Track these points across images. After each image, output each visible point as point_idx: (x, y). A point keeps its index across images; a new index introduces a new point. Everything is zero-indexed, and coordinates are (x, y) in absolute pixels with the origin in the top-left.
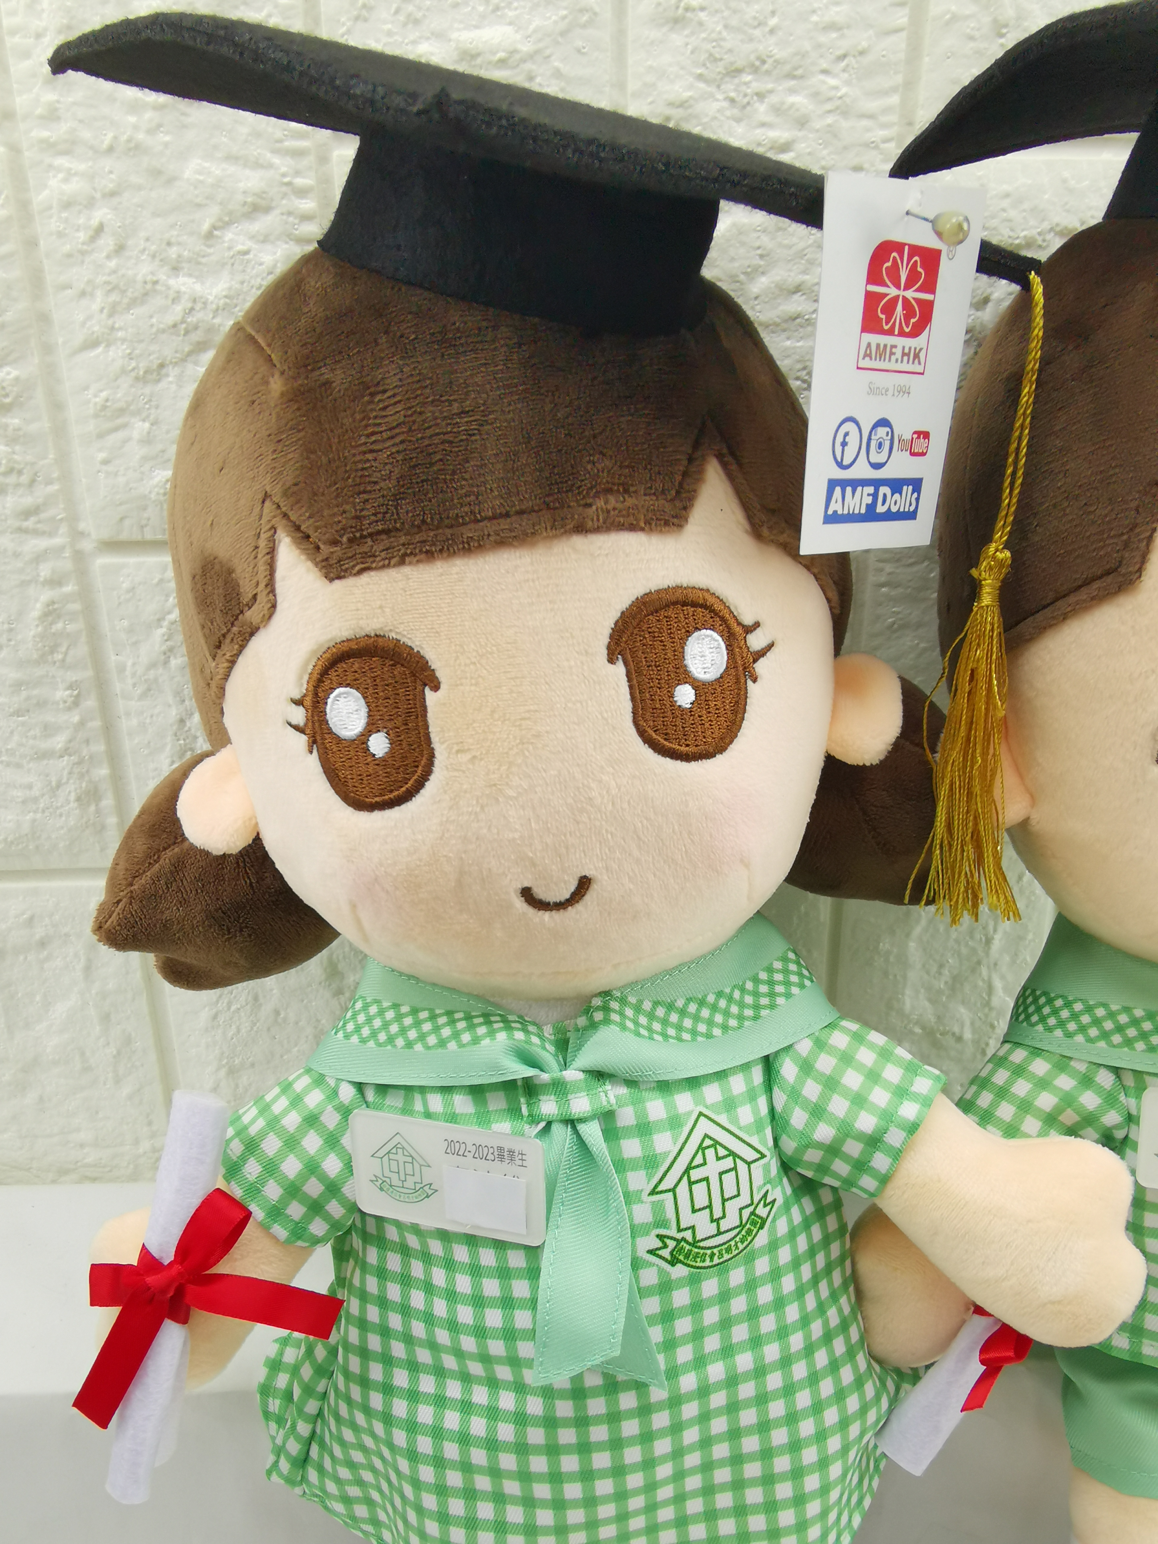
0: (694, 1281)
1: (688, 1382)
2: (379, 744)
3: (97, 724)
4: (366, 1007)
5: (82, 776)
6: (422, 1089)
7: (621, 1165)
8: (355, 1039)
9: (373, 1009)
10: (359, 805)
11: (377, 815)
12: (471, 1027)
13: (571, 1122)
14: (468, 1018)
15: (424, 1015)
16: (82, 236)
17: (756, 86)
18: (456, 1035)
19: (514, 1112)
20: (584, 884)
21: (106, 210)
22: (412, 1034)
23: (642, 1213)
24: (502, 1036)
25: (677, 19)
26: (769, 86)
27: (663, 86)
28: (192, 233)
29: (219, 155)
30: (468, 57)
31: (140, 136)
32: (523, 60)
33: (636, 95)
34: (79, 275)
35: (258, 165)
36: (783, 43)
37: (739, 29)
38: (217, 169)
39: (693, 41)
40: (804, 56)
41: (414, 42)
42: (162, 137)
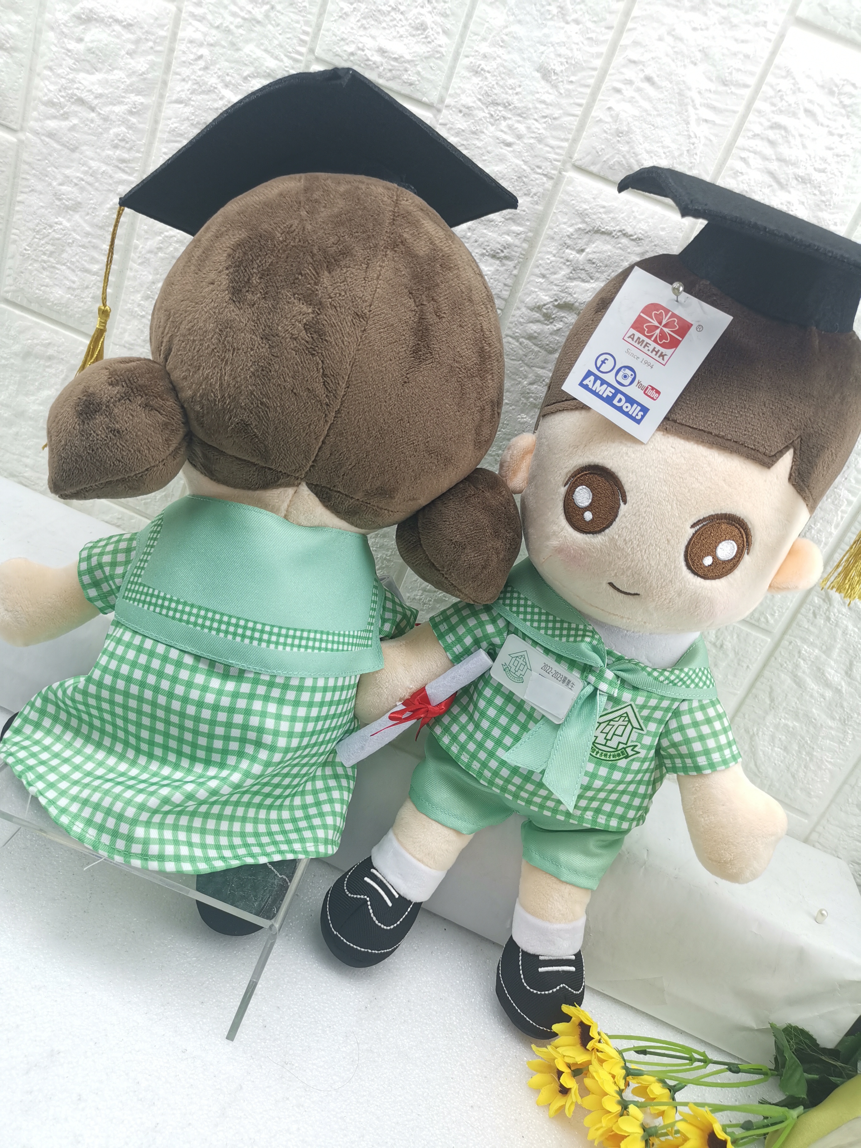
25: (477, 71)
26: (509, 116)
27: (463, 97)
28: (239, 74)
29: (262, 48)
30: (382, 51)
31: (232, 27)
32: (405, 62)
33: (451, 96)
34: (186, 71)
35: (276, 58)
36: (520, 100)
37: (502, 87)
38: (259, 53)
39: (481, 84)
40: (529, 109)
41: (361, 36)
42: (241, 31)
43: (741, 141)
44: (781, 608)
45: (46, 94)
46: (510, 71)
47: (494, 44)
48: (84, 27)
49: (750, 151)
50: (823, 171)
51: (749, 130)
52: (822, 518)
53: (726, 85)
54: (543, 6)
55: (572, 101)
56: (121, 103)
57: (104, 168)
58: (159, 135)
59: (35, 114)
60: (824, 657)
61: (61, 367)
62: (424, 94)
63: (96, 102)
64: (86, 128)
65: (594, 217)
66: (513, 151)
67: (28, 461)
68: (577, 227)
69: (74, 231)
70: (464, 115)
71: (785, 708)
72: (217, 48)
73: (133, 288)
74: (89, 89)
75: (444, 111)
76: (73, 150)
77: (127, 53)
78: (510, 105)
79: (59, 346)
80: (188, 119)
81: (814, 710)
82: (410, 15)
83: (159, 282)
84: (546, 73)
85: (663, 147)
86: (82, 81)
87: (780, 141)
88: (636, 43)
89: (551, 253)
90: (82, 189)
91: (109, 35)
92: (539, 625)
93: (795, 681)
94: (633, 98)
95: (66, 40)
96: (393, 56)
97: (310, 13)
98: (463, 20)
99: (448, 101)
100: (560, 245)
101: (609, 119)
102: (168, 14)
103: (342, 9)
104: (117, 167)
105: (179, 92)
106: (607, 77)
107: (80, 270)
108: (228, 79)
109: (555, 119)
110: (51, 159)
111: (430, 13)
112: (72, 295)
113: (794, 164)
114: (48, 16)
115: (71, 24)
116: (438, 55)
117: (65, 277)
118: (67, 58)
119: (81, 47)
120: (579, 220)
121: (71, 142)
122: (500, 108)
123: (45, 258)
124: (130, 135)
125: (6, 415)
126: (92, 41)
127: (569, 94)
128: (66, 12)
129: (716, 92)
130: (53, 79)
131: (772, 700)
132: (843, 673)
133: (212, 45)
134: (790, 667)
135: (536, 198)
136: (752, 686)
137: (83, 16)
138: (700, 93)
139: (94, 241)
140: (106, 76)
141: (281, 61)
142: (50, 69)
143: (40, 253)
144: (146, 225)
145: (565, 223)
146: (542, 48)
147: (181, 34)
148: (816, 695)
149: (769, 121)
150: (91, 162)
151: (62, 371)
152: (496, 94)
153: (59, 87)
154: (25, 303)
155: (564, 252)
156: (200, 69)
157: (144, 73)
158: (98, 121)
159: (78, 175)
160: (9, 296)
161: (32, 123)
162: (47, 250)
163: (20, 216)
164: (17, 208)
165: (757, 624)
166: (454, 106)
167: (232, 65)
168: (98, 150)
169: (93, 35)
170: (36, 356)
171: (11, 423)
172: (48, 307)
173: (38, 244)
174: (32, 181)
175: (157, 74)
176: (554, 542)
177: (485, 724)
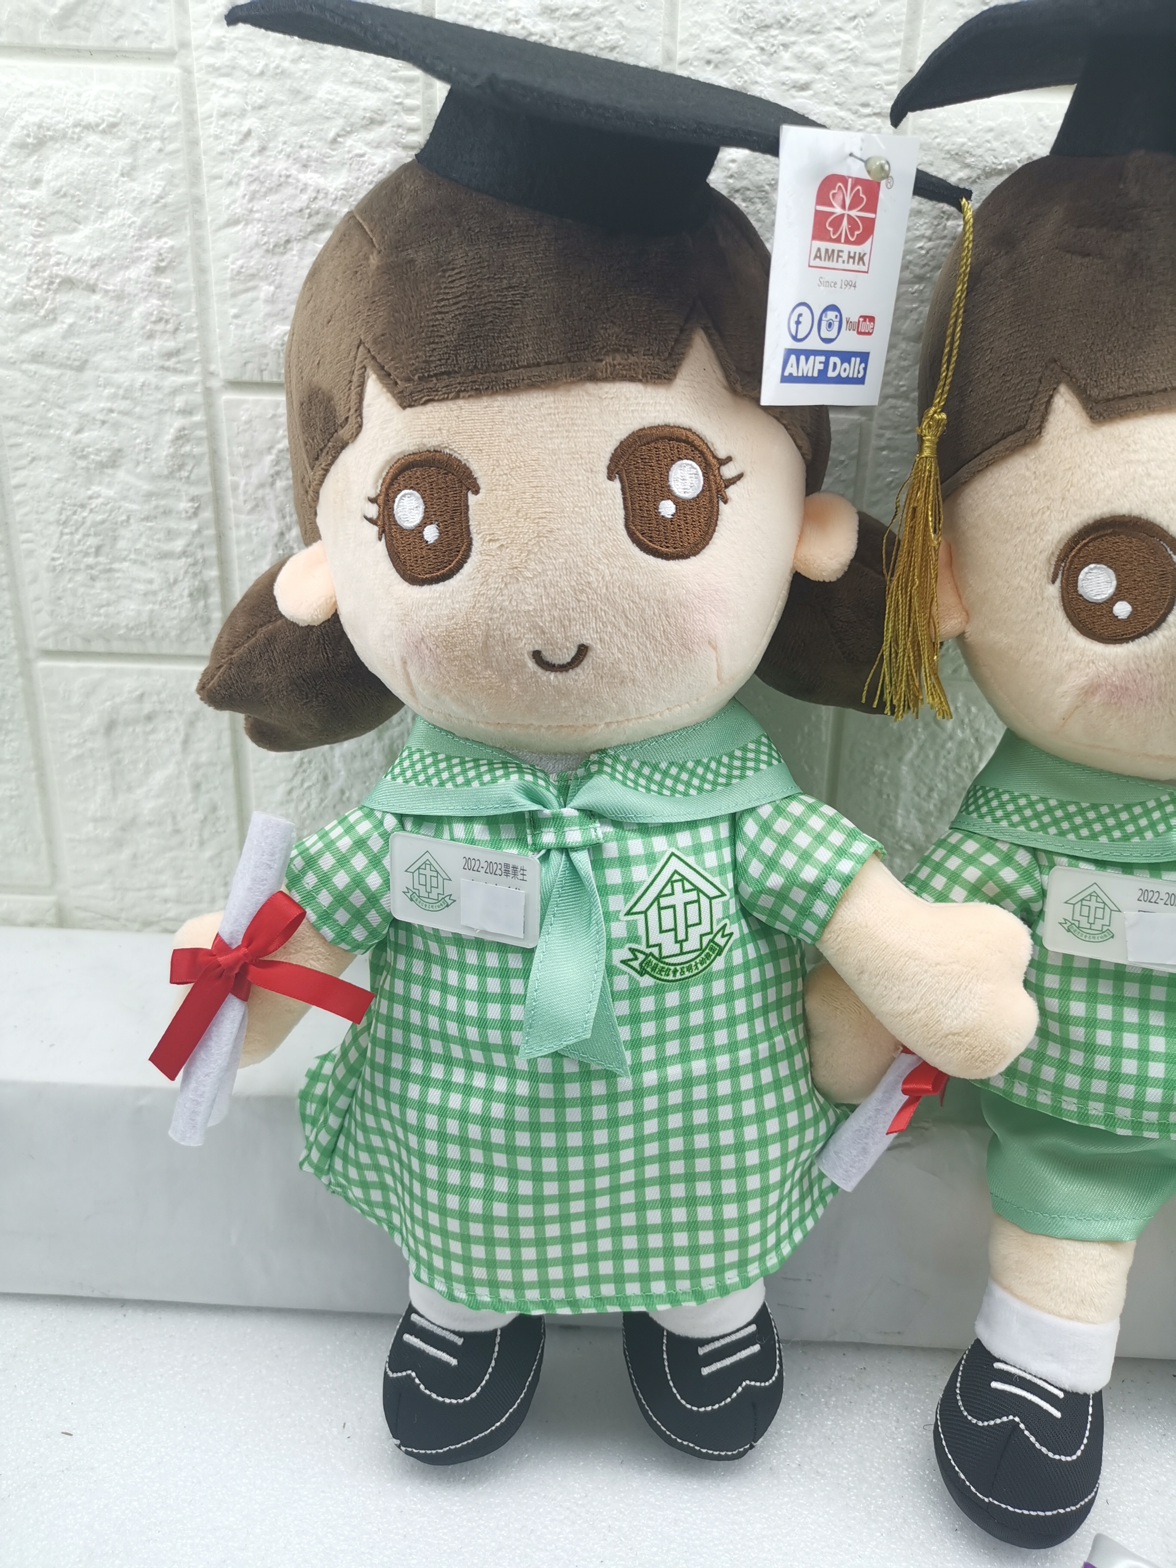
0: (659, 991)
1: (650, 1078)
2: (431, 534)
3: (211, 532)
4: (410, 755)
5: (195, 575)
6: (450, 820)
7: (604, 890)
8: (400, 780)
9: (416, 757)
10: (413, 580)
11: (426, 588)
12: (491, 770)
13: (566, 850)
14: (490, 763)
15: (455, 761)
16: (234, 139)
17: (782, 38)
18: (479, 776)
19: (521, 841)
20: (583, 651)
21: (254, 120)
22: (445, 775)
23: (619, 930)
24: (515, 777)
26: (793, 39)
28: (320, 139)
29: (346, 80)
31: (286, 64)
34: (229, 168)
35: (376, 89)
38: (344, 91)
40: (822, 16)
42: (303, 66)
45: (8, 294)
48: (35, 158)
56: (136, 261)
57: (141, 378)
58: (214, 290)
61: (172, 725)
63: (94, 274)
64: (91, 324)
65: (979, 151)
66: (816, 95)
67: (168, 892)
69: (125, 498)
70: (716, 66)
72: (271, 108)
73: (252, 553)
74: (75, 257)
76: (81, 368)
77: (122, 175)
78: (788, 20)
79: (159, 693)
80: (257, 245)
83: (289, 529)
86: (61, 250)
89: (923, 236)
90: (116, 426)
91: (83, 155)
92: (1091, 830)
95: (13, 192)
96: (571, 12)
100: (935, 218)
102: (171, 83)
104: (163, 368)
105: (228, 206)
107: (156, 558)
108: (304, 153)
109: (869, 15)
110: (50, 395)
112: (154, 603)
115: (14, 161)
117: (134, 580)
118: (23, 221)
119: (41, 193)
120: (956, 166)
121: (73, 356)
122: (774, 32)
123: (90, 560)
124: (169, 308)
125: (107, 835)
126: (58, 177)
130: (11, 263)
133: (261, 107)
137: (30, 140)
139: (163, 502)
140: (97, 225)
141: (386, 90)
143: (79, 556)
144: (239, 445)
147: (202, 110)
150: (116, 376)
151: (177, 730)
152: (761, 11)
153: (26, 272)
154: (80, 646)
155: (945, 227)
156: (253, 155)
157: (161, 197)
158: (108, 305)
159: (102, 405)
160: (50, 645)
162: (90, 547)
163: (26, 509)
164: (18, 498)
166: (697, 58)
167: (305, 128)
168: (122, 353)
169: (55, 166)
170: (127, 723)
171: (119, 844)
172: (121, 638)
173: (71, 543)
174: (29, 444)
175: (181, 190)
176: (1077, 680)
177: (1078, 1033)
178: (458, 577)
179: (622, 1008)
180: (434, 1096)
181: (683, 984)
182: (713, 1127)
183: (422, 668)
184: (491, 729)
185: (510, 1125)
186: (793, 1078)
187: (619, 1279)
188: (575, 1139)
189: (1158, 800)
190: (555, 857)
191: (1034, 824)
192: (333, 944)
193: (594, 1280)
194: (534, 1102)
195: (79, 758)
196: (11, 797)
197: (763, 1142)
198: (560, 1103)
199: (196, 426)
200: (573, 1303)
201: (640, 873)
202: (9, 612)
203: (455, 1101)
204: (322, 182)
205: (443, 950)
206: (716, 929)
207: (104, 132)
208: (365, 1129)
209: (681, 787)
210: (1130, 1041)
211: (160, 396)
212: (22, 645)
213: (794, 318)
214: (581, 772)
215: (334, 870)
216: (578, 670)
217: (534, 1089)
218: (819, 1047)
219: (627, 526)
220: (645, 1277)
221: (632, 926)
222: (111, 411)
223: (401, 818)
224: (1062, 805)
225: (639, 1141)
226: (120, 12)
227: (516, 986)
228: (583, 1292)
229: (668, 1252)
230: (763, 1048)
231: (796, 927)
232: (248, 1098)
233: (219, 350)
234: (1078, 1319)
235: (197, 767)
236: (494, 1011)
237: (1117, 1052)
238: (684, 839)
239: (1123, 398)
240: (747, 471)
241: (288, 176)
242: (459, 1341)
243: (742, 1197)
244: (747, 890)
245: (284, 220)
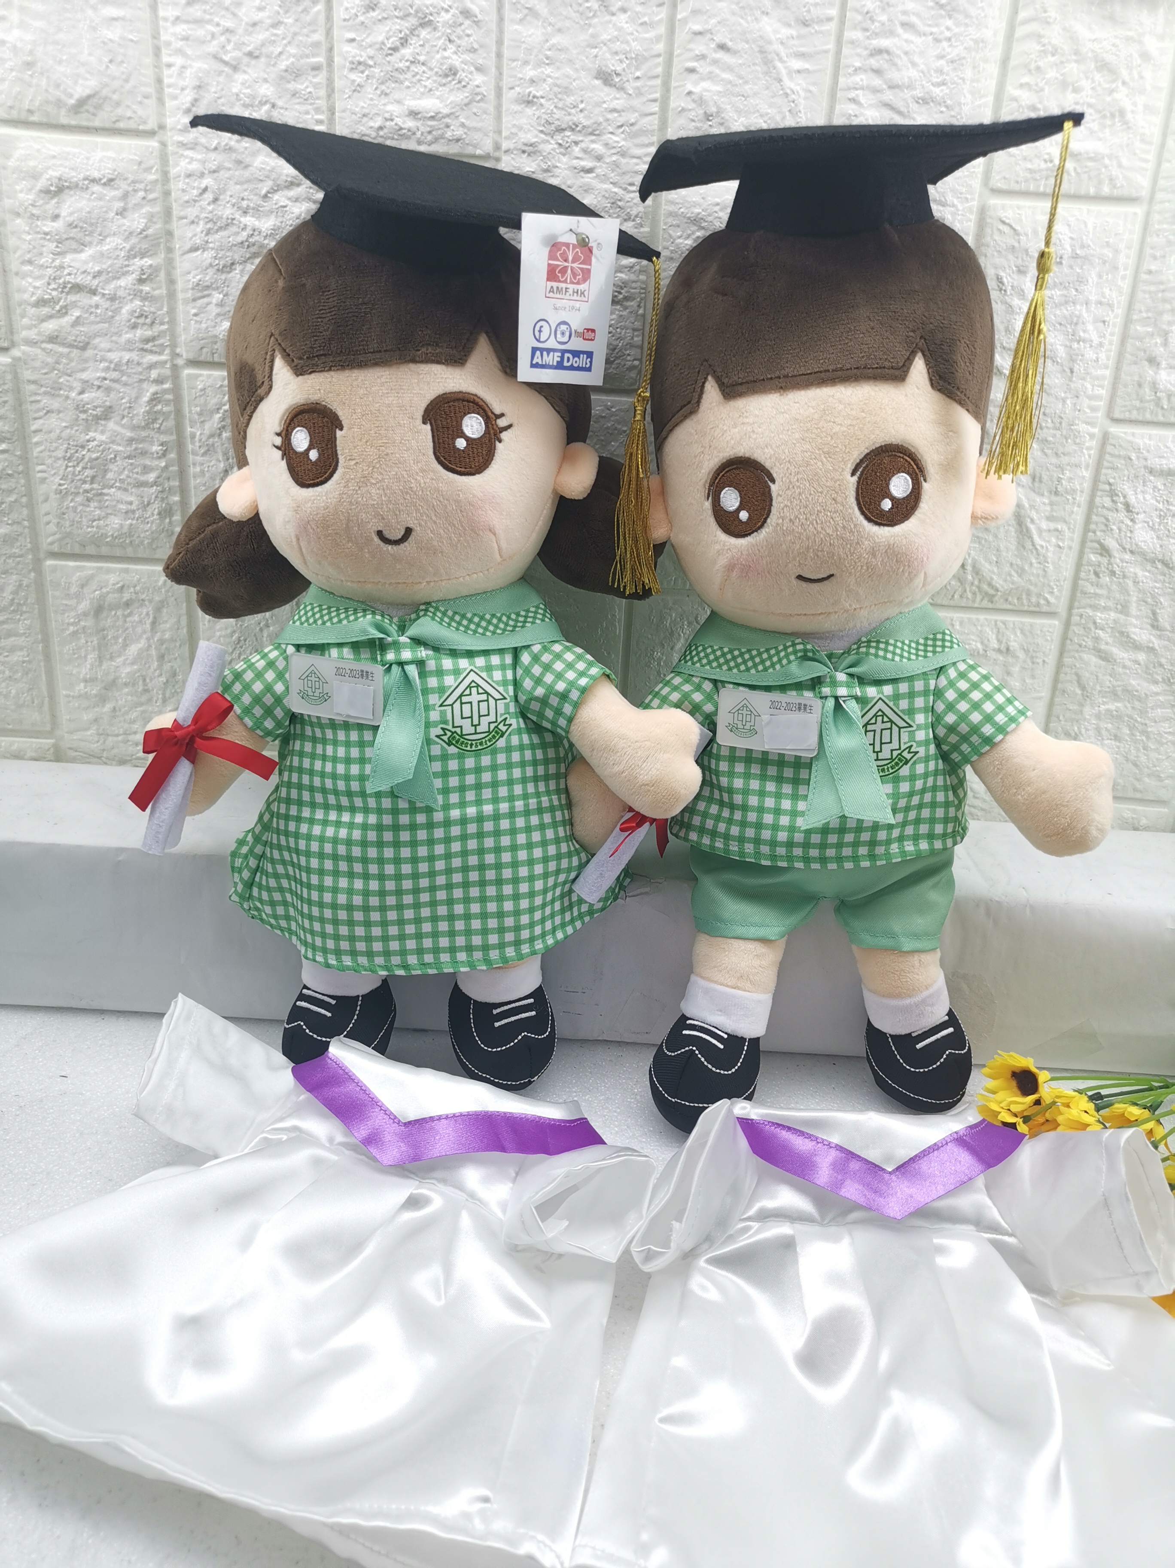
0: (461, 757)
1: (455, 814)
2: (314, 455)
3: (175, 468)
5: (163, 499)
6: (329, 645)
7: (426, 691)
8: (298, 623)
9: (309, 608)
10: (303, 484)
11: (311, 489)
12: (355, 613)
13: (401, 664)
14: (355, 610)
15: (333, 609)
16: (195, 192)
17: (574, 138)
18: (347, 617)
19: (374, 659)
20: (408, 531)
21: (209, 180)
22: (326, 618)
23: (434, 716)
24: (369, 617)
25: (529, 102)
26: (581, 138)
27: (521, 135)
28: (256, 195)
30: (414, 114)
32: (443, 117)
33: (507, 138)
34: (192, 212)
36: (587, 117)
37: (562, 109)
39: (537, 113)
40: (600, 124)
41: (384, 105)
43: (842, 81)
44: (1058, 581)
45: (33, 294)
46: (566, 88)
47: (539, 64)
48: (55, 200)
49: (856, 89)
50: (944, 83)
51: (848, 67)
52: (1068, 464)
53: (807, 26)
54: (580, 5)
55: (645, 99)
56: (125, 274)
57: (127, 356)
58: (180, 296)
59: (25, 321)
60: (1122, 617)
61: (145, 611)
62: (475, 146)
63: (95, 282)
64: (92, 318)
65: (710, 219)
66: (597, 176)
68: (694, 237)
69: (113, 442)
70: (529, 155)
71: (1100, 692)
72: (222, 172)
73: (204, 485)
74: (82, 270)
75: (505, 158)
76: (84, 347)
77: (117, 214)
78: (577, 126)
79: (135, 586)
80: (211, 265)
81: (1133, 682)
82: (433, 63)
84: (606, 78)
85: (761, 116)
86: (72, 264)
87: (886, 66)
88: (695, 12)
90: (108, 390)
91: (89, 200)
93: (1100, 657)
94: (710, 73)
95: (39, 223)
96: (428, 115)
97: (318, 98)
98: (494, 49)
99: (505, 145)
101: (692, 106)
102: (152, 152)
103: (354, 81)
104: (142, 349)
105: (191, 239)
106: (675, 60)
107: (135, 486)
108: (244, 204)
109: (632, 125)
110: (61, 367)
111: (455, 53)
112: (133, 519)
113: (910, 87)
114: (8, 202)
115: (41, 202)
116: (479, 98)
117: (118, 501)
118: (46, 243)
119: (59, 225)
120: (695, 228)
121: (79, 339)
122: (567, 133)
123: (87, 486)
124: (148, 308)
125: (94, 692)
126: (71, 214)
127: (639, 92)
128: (30, 190)
129: (799, 37)
130: (37, 273)
131: (1083, 688)
132: (1149, 627)
133: (214, 172)
134: (1090, 643)
135: (638, 220)
136: (1056, 681)
137: (53, 188)
138: (782, 43)
139: (141, 446)
140: (98, 248)
142: (30, 262)
143: (79, 483)
144: (196, 406)
145: (679, 237)
146: (595, 51)
147: (173, 171)
148: (1128, 663)
149: (866, 49)
150: (109, 354)
151: (147, 614)
152: (558, 119)
153: (47, 279)
154: (77, 550)
156: (209, 204)
157: (144, 230)
158: (105, 304)
159: (98, 375)
160: (56, 548)
161: (24, 334)
162: (87, 477)
163: (42, 448)
164: (35, 440)
165: (1037, 609)
166: (515, 149)
167: (245, 186)
168: (114, 338)
169: (70, 206)
170: (111, 608)
171: (102, 699)
172: (107, 544)
173: (74, 473)
174: (45, 401)
175: (159, 226)
176: (722, 561)
177: (738, 799)
178: (330, 483)
179: (437, 766)
180: (317, 830)
181: (477, 753)
182: (498, 850)
183: (309, 542)
184: (355, 585)
185: (364, 844)
186: (554, 825)
187: (436, 951)
188: (406, 852)
189: (784, 645)
190: (395, 668)
191: (715, 664)
192: (251, 730)
193: (420, 951)
194: (380, 828)
195: (75, 633)
196: (24, 662)
197: (531, 862)
198: (396, 828)
199: (165, 391)
200: (406, 967)
201: (449, 681)
202: (26, 523)
203: (330, 832)
204: (257, 223)
205: (323, 733)
206: (499, 720)
207: (105, 184)
208: (273, 861)
209: (480, 630)
210: (769, 802)
211: (140, 369)
212: (35, 549)
213: (537, 328)
214: (413, 616)
215: (253, 681)
216: (406, 544)
217: (380, 819)
218: (576, 812)
219: (435, 453)
220: (452, 950)
221: (443, 713)
222: (105, 379)
223: (298, 647)
224: (731, 651)
225: (448, 856)
226: (118, 104)
227: (369, 752)
228: (412, 960)
229: (468, 932)
230: (533, 802)
231: (554, 723)
232: (195, 856)
233: (183, 338)
234: (738, 988)
235: (162, 642)
236: (355, 769)
237: (761, 810)
238: (480, 661)
239: (741, 384)
240: (515, 423)
241: (233, 219)
242: (333, 1002)
243: (516, 897)
244: (522, 698)
245: (230, 249)
